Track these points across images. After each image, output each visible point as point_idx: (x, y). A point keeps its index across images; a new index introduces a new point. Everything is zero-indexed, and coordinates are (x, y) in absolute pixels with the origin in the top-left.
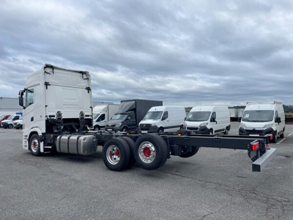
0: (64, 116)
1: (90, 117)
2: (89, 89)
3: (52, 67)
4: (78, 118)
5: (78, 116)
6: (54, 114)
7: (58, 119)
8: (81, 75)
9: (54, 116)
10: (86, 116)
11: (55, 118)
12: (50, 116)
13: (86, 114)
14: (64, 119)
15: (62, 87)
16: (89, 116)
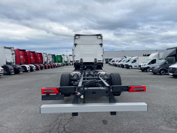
0: (84, 61)
1: (102, 62)
2: (101, 45)
3: (79, 35)
4: (93, 63)
5: (93, 61)
6: (79, 60)
7: (81, 62)
8: (96, 37)
9: (79, 61)
10: (98, 61)
11: (79, 62)
12: (76, 61)
13: (98, 60)
14: (84, 63)
15: (84, 45)
16: (100, 61)
